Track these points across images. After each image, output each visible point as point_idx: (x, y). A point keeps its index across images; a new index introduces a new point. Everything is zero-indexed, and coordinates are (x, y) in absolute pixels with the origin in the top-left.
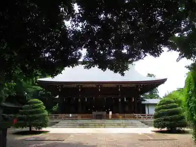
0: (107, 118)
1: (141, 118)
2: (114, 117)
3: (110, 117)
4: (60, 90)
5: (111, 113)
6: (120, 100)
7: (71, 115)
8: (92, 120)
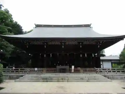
0: (70, 71)
1: (102, 72)
2: (76, 71)
3: (73, 71)
4: (27, 47)
5: (73, 67)
6: (81, 56)
7: (36, 69)
8: (56, 74)
